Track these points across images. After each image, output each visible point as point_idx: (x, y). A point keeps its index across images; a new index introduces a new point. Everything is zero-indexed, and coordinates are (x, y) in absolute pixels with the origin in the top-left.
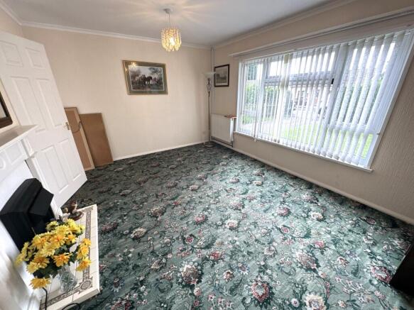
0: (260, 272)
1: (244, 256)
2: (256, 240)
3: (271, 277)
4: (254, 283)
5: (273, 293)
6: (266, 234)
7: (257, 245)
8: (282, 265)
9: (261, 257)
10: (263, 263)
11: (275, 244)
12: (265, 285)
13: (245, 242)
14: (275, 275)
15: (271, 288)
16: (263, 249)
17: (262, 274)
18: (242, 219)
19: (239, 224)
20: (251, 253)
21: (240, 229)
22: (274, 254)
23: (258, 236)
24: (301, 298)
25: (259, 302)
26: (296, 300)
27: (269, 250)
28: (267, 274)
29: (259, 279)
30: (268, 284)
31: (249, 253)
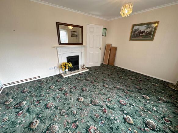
0: (56, 106)
1: (64, 102)
2: (70, 108)
3: (52, 110)
4: (53, 104)
5: (47, 109)
6: (73, 113)
7: (67, 108)
8: (55, 116)
9: (61, 108)
10: (58, 108)
11: (66, 116)
12: (51, 107)
13: (70, 103)
14: (52, 111)
15: (49, 108)
16: (65, 110)
17: (54, 107)
18: (84, 104)
19: (81, 102)
20: (64, 105)
21: (77, 102)
22: (61, 114)
23: (72, 109)
24: (40, 119)
25: (47, 104)
26: (40, 116)
27: (63, 112)
28: (54, 109)
29: (53, 105)
30: (50, 108)
31: (64, 104)
